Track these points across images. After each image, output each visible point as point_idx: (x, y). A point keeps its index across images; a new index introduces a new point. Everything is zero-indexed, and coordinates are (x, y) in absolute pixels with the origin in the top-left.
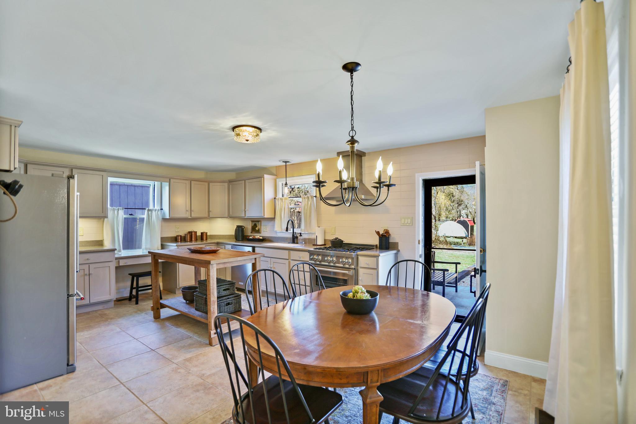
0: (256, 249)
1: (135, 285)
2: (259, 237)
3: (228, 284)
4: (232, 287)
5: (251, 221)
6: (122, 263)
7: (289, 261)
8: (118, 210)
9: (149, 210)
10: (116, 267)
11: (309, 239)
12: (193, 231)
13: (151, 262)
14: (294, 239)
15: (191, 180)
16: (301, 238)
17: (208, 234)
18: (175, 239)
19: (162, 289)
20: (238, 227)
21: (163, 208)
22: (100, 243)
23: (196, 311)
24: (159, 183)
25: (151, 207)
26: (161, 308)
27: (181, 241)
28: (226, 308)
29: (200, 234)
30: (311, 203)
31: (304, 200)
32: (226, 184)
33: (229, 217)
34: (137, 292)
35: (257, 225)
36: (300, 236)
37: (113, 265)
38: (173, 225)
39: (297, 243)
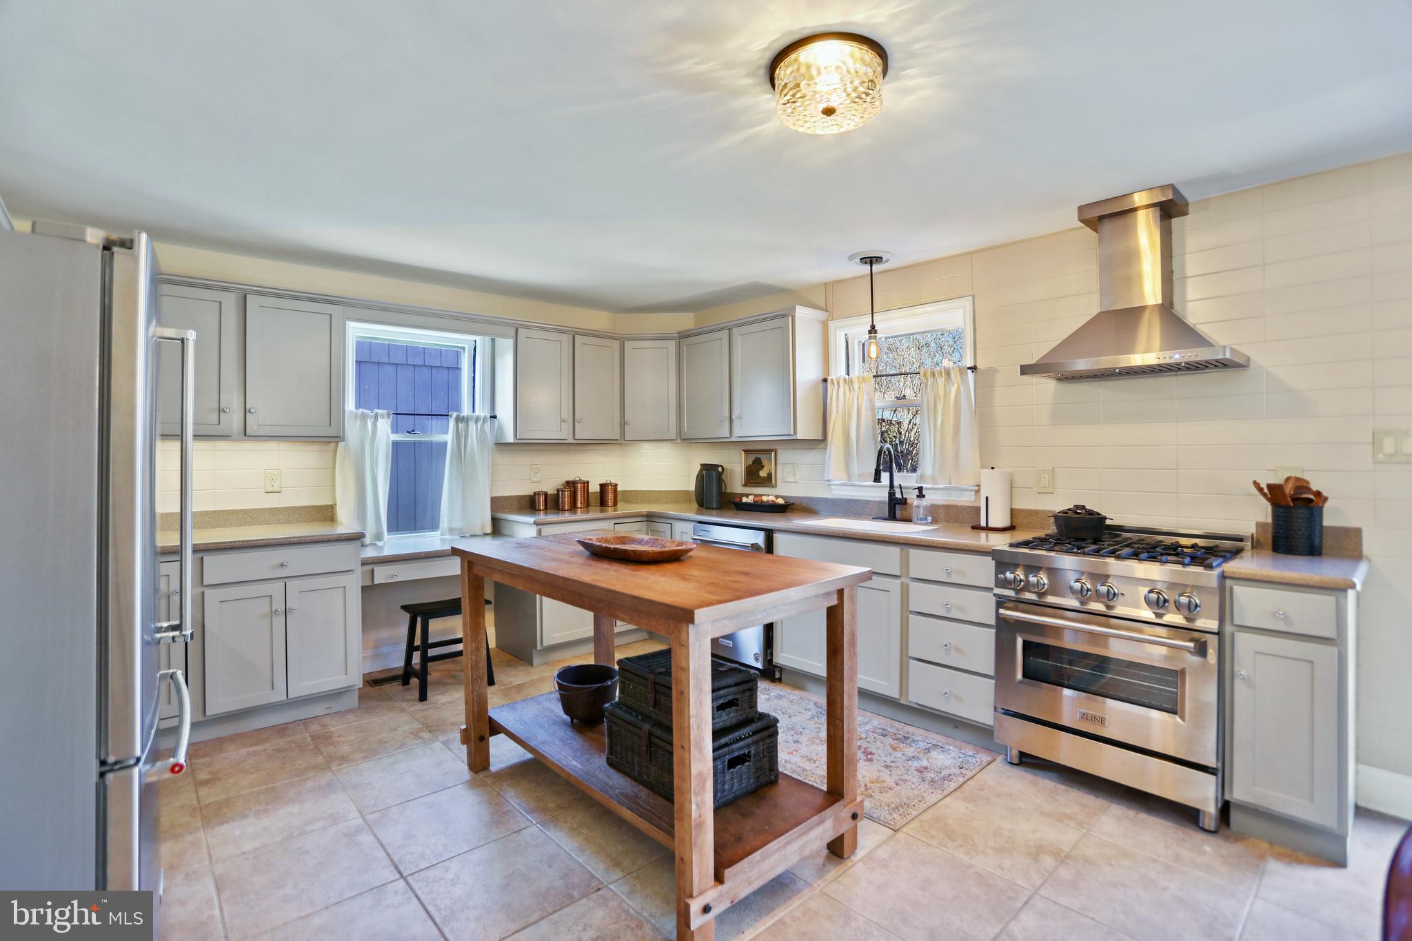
0: (778, 538)
1: (417, 642)
2: (775, 499)
3: (736, 685)
4: (748, 694)
5: (744, 451)
6: (382, 575)
7: (902, 583)
8: (376, 417)
9: (458, 419)
10: (362, 587)
11: (947, 507)
12: (577, 479)
13: (459, 572)
14: (896, 508)
15: (574, 334)
16: (924, 502)
17: (619, 489)
18: (530, 504)
19: (492, 645)
20: (705, 467)
21: (498, 413)
22: (327, 513)
23: (611, 771)
24: (488, 339)
25: (466, 411)
26: (491, 736)
27: (546, 508)
28: (728, 777)
29: (598, 489)
30: (958, 390)
31: (930, 380)
32: (672, 345)
33: (679, 441)
34: (425, 660)
35: (765, 462)
36: (918, 496)
37: (354, 583)
38: (524, 461)
39: (908, 520)
